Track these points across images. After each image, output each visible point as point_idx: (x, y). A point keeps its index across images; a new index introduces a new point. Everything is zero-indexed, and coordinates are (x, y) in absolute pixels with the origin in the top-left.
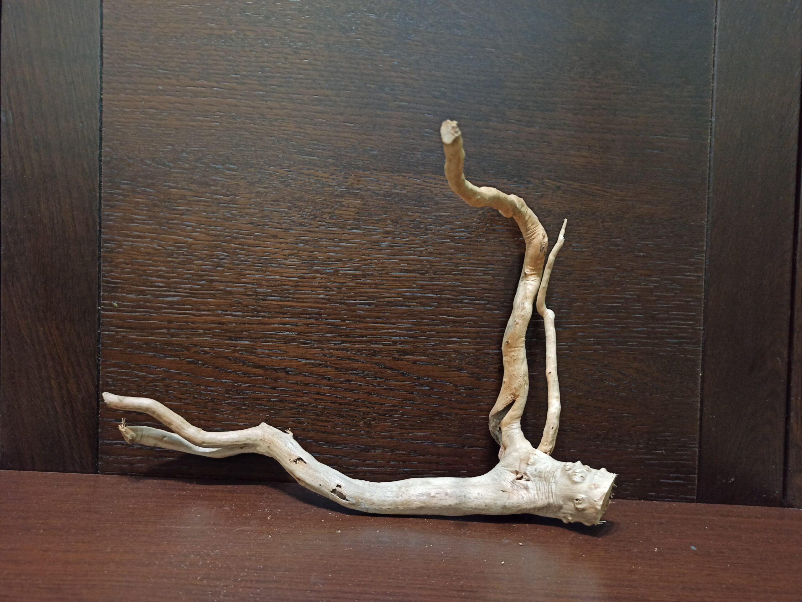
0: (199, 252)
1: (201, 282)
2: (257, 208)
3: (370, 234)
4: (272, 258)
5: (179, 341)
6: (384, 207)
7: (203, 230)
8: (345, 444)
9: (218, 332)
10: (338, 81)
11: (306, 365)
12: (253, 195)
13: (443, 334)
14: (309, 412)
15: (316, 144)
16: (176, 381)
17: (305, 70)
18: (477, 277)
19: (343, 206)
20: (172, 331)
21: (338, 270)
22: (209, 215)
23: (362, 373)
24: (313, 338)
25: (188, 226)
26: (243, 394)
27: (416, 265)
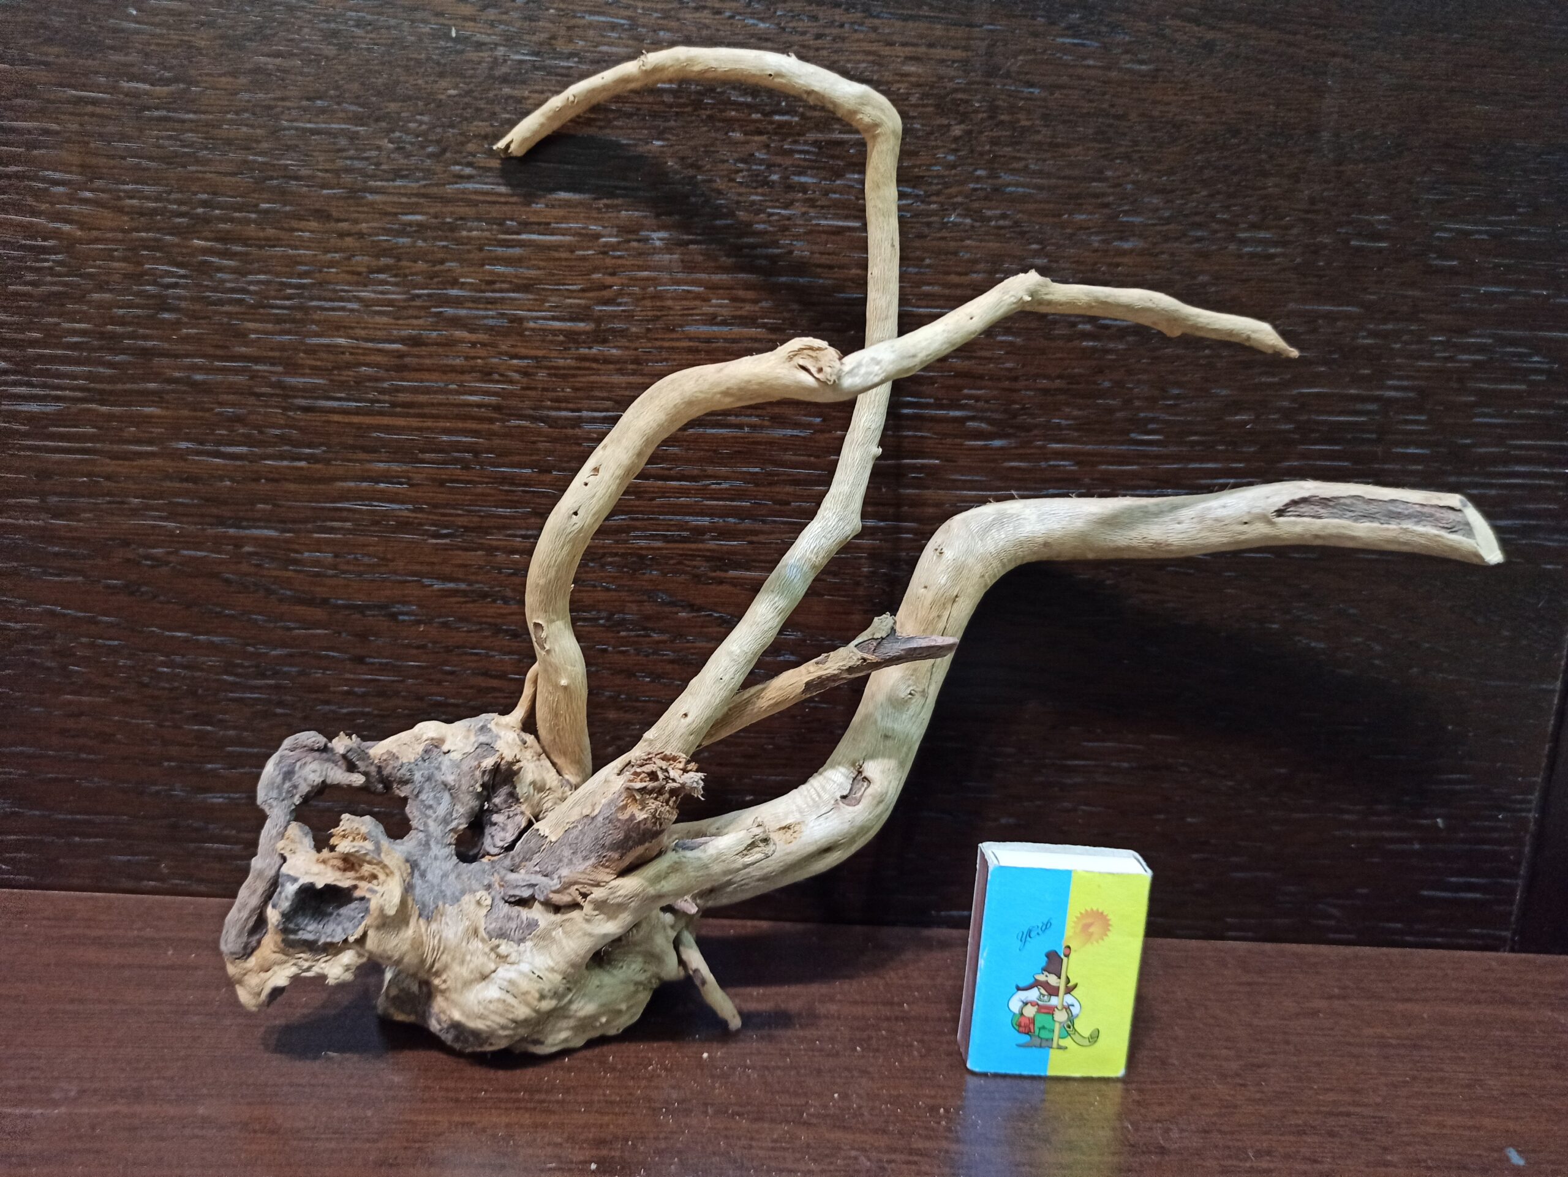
0: (99, 267)
1: (117, 358)
2: (261, 121)
4: (321, 284)
5: (76, 529)
7: (102, 195)
9: (186, 505)
11: (445, 596)
12: (243, 80)
16: (84, 640)
20: (54, 500)
21: (520, 320)
22: (115, 148)
23: (608, 619)
24: (460, 521)
25: (56, 183)
26: (275, 674)
27: (755, 302)
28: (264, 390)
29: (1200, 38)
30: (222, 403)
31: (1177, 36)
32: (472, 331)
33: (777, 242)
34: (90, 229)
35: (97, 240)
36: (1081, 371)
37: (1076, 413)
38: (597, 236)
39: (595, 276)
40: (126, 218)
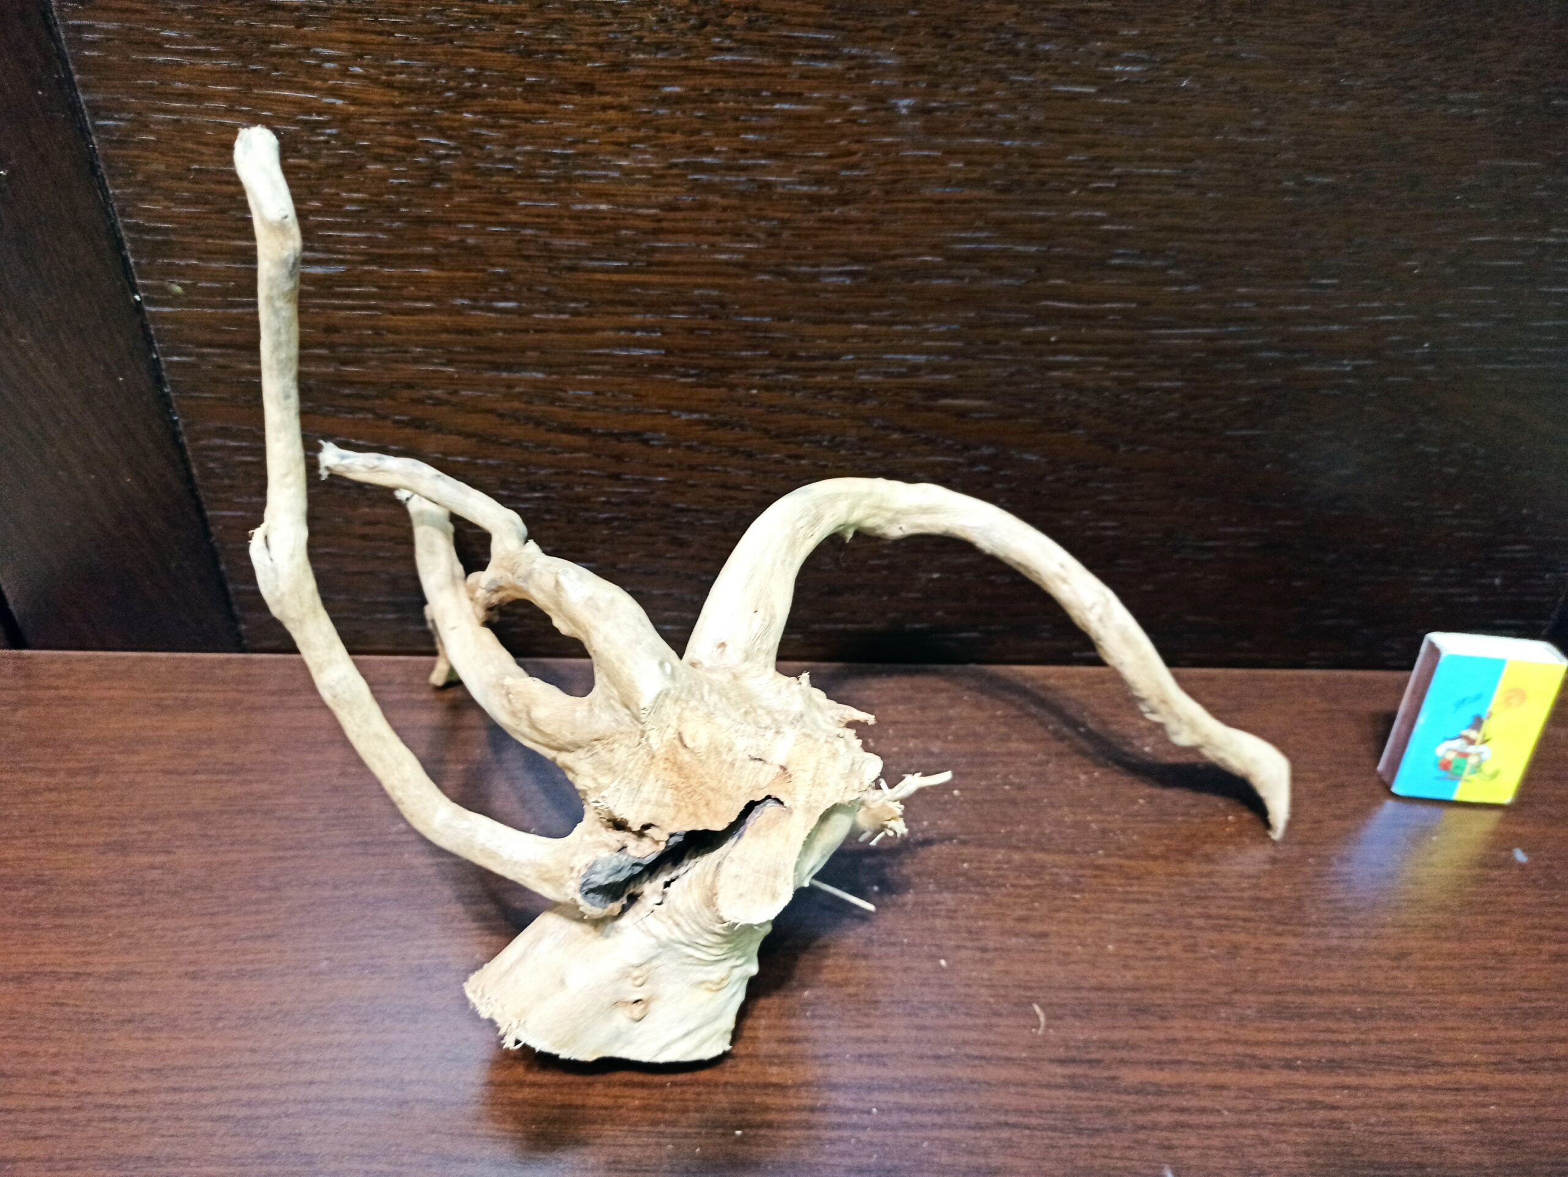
0: (373, 140)
3: (866, 75)
5: (364, 374)
7: (372, 70)
9: (462, 353)
11: (690, 425)
13: (1038, 347)
20: (342, 350)
21: (770, 185)
27: (989, 164)
28: (531, 253)
30: (493, 265)
32: (724, 196)
33: (1015, 108)
34: (362, 104)
35: (368, 115)
36: (1279, 224)
38: (846, 106)
39: (843, 143)
40: (396, 94)
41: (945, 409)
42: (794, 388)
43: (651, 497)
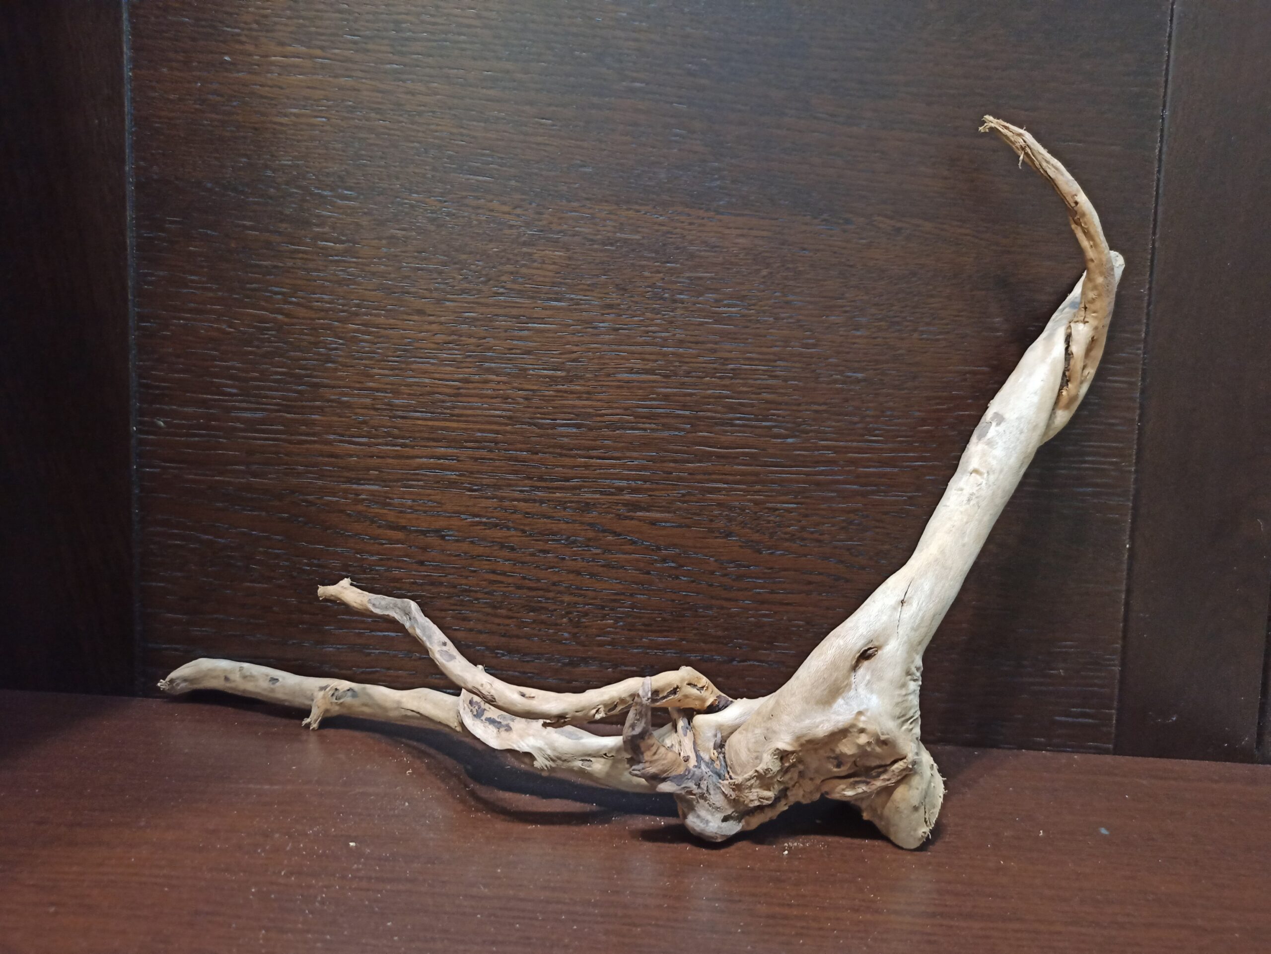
0: (295, 338)
1: (300, 388)
2: (391, 263)
3: (580, 309)
4: (417, 349)
5: (265, 484)
6: (602, 263)
7: (301, 300)
8: (538, 654)
9: (330, 471)
10: (525, 46)
11: (474, 526)
12: (384, 242)
13: (698, 477)
14: (479, 603)
15: (488, 155)
16: (261, 549)
17: (469, 26)
18: (759, 382)
19: (535, 261)
20: (254, 467)
21: (525, 370)
22: (311, 275)
23: (566, 540)
24: (485, 482)
25: (276, 293)
26: (371, 571)
27: (657, 361)
28: (379, 406)
29: (894, 226)
30: (356, 414)
31: (881, 225)
32: (497, 375)
34: (292, 318)
35: (295, 324)
36: (837, 401)
37: (834, 424)
39: (568, 346)
40: (313, 312)
41: (640, 519)
42: (542, 502)
43: (444, 579)
